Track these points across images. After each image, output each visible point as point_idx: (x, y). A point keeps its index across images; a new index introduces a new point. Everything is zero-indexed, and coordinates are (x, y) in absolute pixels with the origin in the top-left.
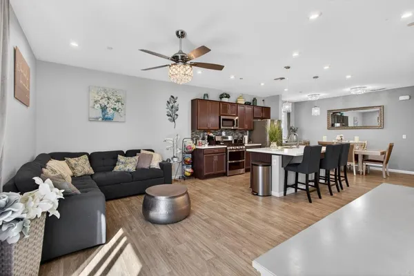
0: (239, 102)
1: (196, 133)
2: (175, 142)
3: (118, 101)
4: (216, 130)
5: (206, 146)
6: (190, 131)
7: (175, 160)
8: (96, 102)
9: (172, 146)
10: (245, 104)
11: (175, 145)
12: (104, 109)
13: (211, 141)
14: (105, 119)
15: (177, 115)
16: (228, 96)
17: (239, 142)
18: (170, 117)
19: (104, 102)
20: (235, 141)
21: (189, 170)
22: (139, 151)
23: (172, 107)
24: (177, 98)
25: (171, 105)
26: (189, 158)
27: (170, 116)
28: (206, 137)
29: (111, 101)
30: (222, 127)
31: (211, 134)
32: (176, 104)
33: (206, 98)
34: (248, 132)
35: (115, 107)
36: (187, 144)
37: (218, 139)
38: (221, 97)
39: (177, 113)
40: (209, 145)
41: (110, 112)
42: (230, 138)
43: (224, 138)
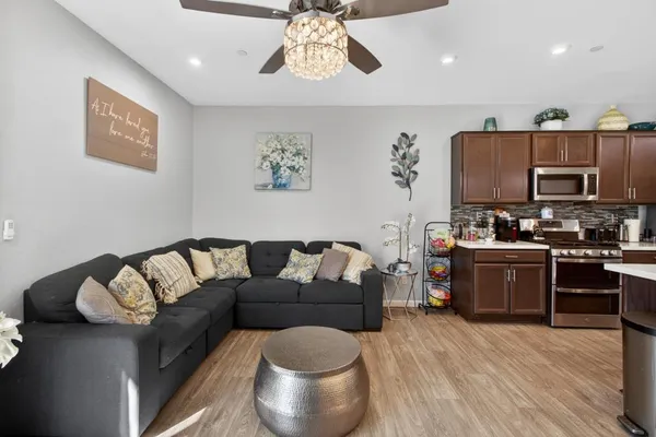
0: (604, 127)
1: (464, 212)
2: (404, 229)
3: (298, 154)
4: (522, 204)
5: (490, 243)
6: (449, 207)
7: (403, 267)
8: (264, 158)
9: (397, 237)
10: (631, 128)
11: (404, 236)
12: (275, 168)
13: (505, 231)
14: (279, 186)
15: (416, 173)
16: (560, 115)
17: (607, 237)
18: (399, 179)
19: (276, 157)
20: (590, 233)
21: (438, 295)
22: (329, 245)
23: (404, 157)
24: (415, 136)
25: (401, 152)
26: (442, 266)
27: (399, 175)
28: (491, 220)
29: (288, 154)
30: (537, 197)
31: (505, 215)
32: (412, 150)
33: (490, 129)
34: (641, 211)
35: (293, 163)
36: (434, 236)
37: (527, 225)
38: (540, 120)
39: (414, 168)
40: (498, 238)
41: (285, 173)
42: (573, 226)
43: (548, 223)
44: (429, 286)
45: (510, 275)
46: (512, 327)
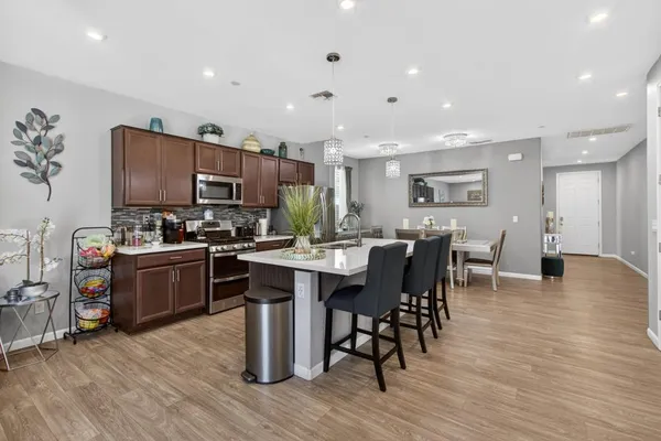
0: (247, 148)
2: (36, 238)
4: (186, 207)
5: (157, 246)
6: (110, 208)
9: (22, 251)
10: (262, 152)
11: (35, 249)
13: (171, 233)
15: (57, 165)
16: (217, 131)
17: (247, 233)
18: (26, 170)
20: (239, 230)
23: (38, 141)
24: (56, 118)
25: (33, 135)
26: (97, 279)
27: (29, 164)
28: (159, 223)
30: (200, 201)
31: (172, 218)
32: (52, 135)
33: (156, 129)
34: (268, 212)
36: (86, 244)
37: (193, 226)
38: (202, 132)
39: (55, 159)
40: (166, 240)
42: (227, 225)
43: (209, 224)
44: (80, 307)
45: (174, 276)
46: (177, 326)
